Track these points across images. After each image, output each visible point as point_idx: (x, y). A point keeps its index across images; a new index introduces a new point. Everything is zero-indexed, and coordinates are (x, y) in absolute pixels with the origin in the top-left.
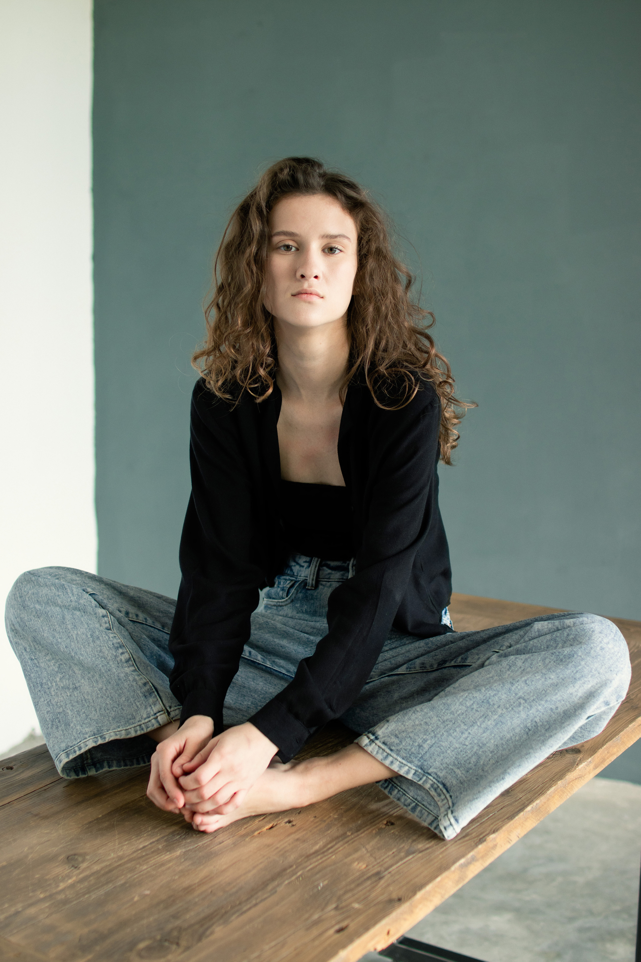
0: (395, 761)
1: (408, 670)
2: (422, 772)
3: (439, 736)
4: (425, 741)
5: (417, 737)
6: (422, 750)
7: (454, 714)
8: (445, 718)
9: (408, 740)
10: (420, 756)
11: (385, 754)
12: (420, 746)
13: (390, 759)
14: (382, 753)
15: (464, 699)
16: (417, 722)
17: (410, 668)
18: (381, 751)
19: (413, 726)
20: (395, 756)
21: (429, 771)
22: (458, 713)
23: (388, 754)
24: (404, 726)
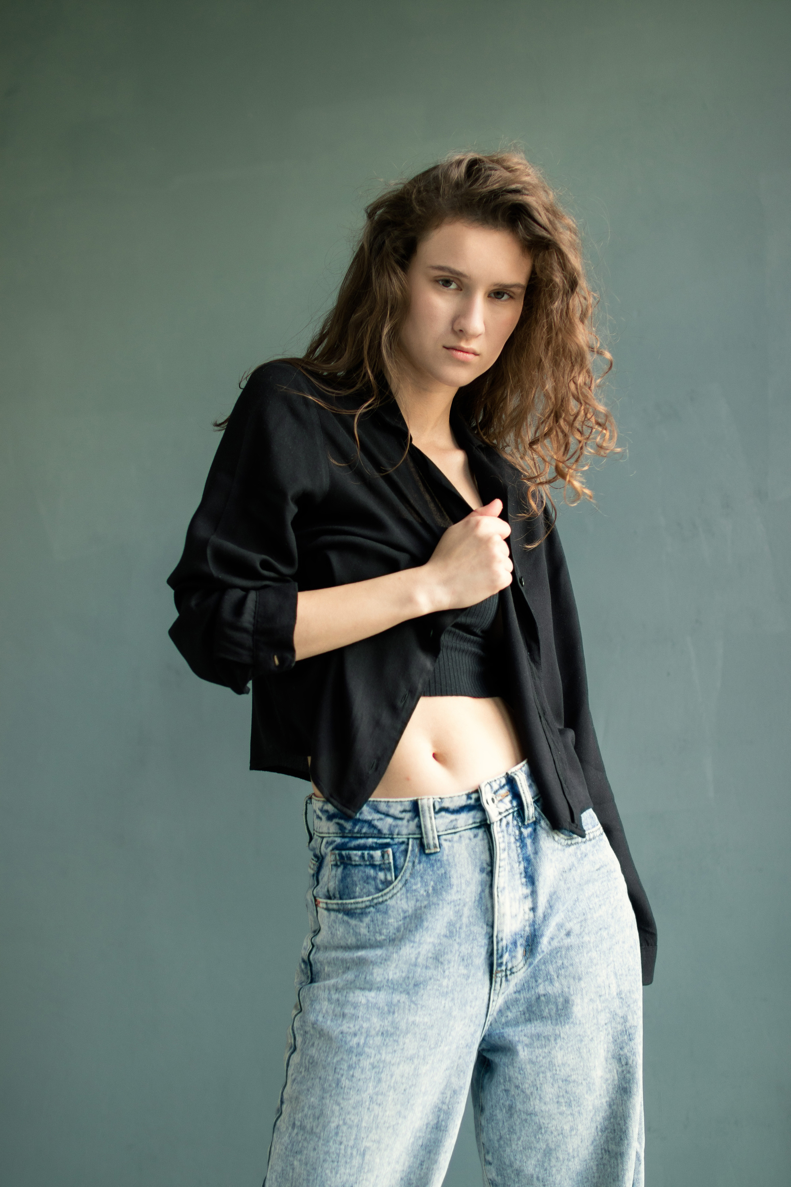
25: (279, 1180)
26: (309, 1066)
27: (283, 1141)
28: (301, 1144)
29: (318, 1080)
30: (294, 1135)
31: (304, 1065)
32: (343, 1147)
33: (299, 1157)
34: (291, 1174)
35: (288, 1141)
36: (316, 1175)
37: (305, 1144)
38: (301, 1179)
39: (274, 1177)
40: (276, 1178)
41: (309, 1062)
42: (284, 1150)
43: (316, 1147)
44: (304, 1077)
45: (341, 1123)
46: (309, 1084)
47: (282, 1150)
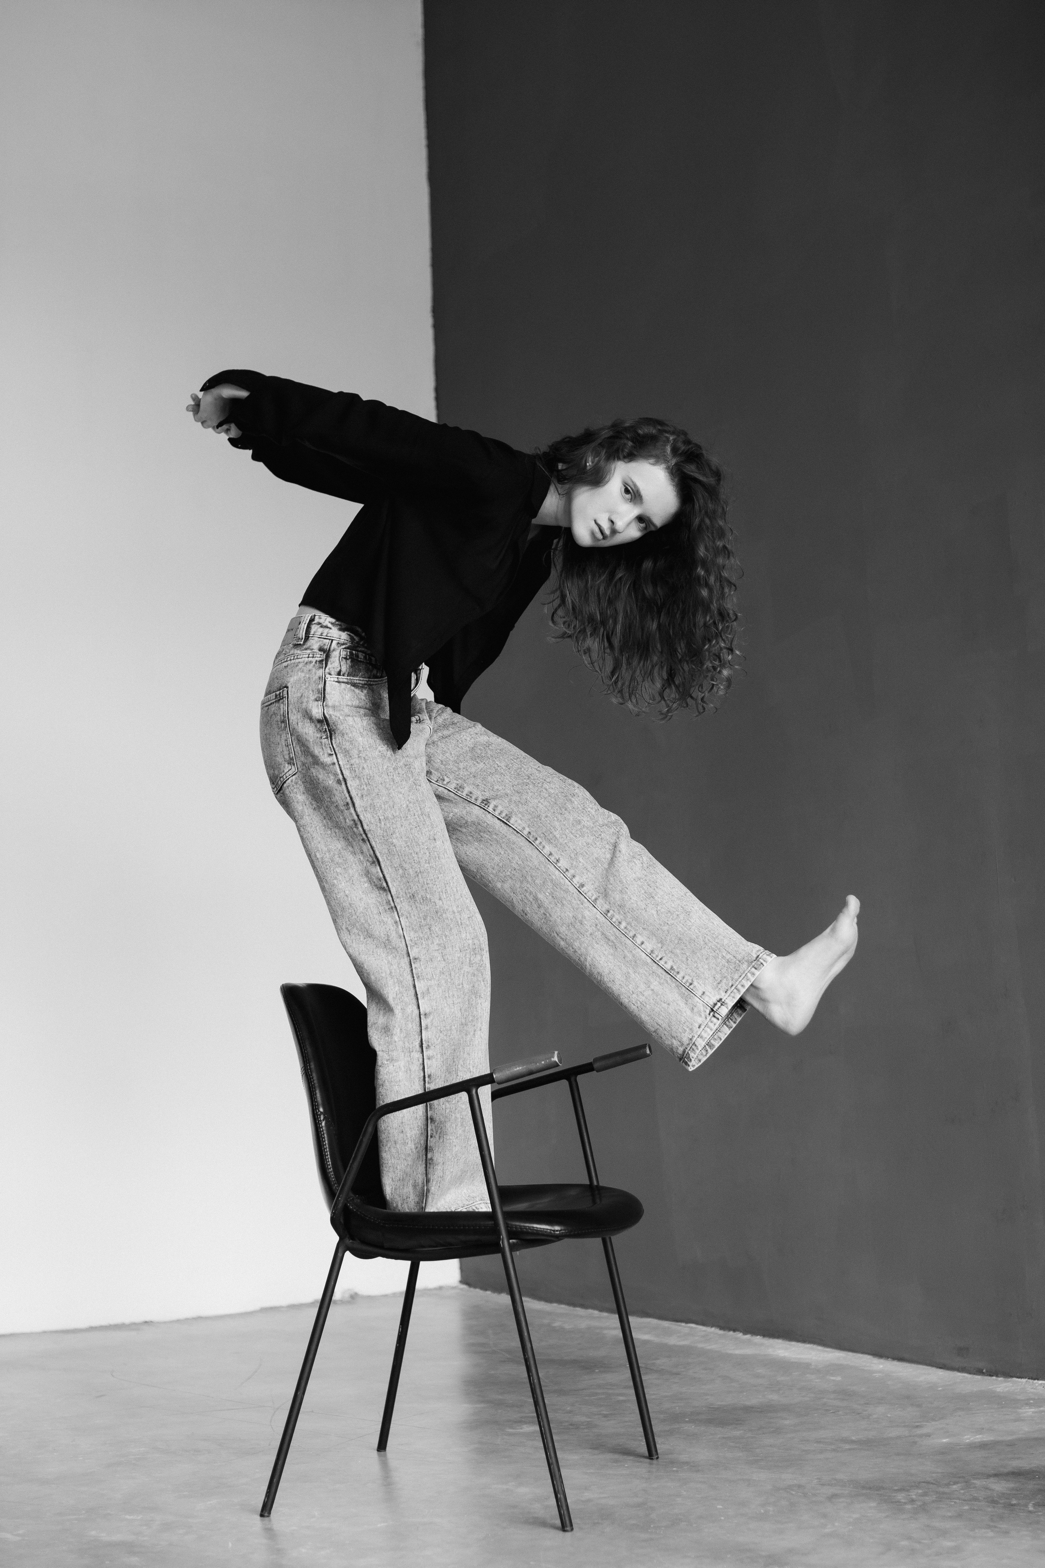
0: (741, 983)
1: (456, 790)
2: (756, 962)
3: (718, 946)
4: (723, 957)
5: (721, 964)
6: (732, 960)
7: (699, 936)
8: (702, 943)
9: (724, 971)
10: (738, 962)
11: (735, 990)
12: (728, 961)
13: (739, 987)
14: (735, 993)
15: (685, 927)
16: (706, 967)
17: (458, 790)
18: (732, 994)
19: (709, 970)
20: (737, 983)
21: (755, 956)
22: (698, 932)
23: (735, 988)
24: (709, 978)
25: (389, 858)
26: (368, 782)
27: (378, 834)
28: (391, 828)
29: (380, 785)
30: (383, 826)
31: (364, 783)
32: (416, 816)
33: (394, 836)
34: (395, 850)
35: (382, 832)
36: (410, 840)
37: (395, 826)
38: (403, 848)
39: (385, 858)
40: (387, 858)
41: (367, 779)
42: (383, 838)
43: (402, 824)
44: (368, 789)
45: (408, 803)
46: (376, 791)
47: (381, 839)
